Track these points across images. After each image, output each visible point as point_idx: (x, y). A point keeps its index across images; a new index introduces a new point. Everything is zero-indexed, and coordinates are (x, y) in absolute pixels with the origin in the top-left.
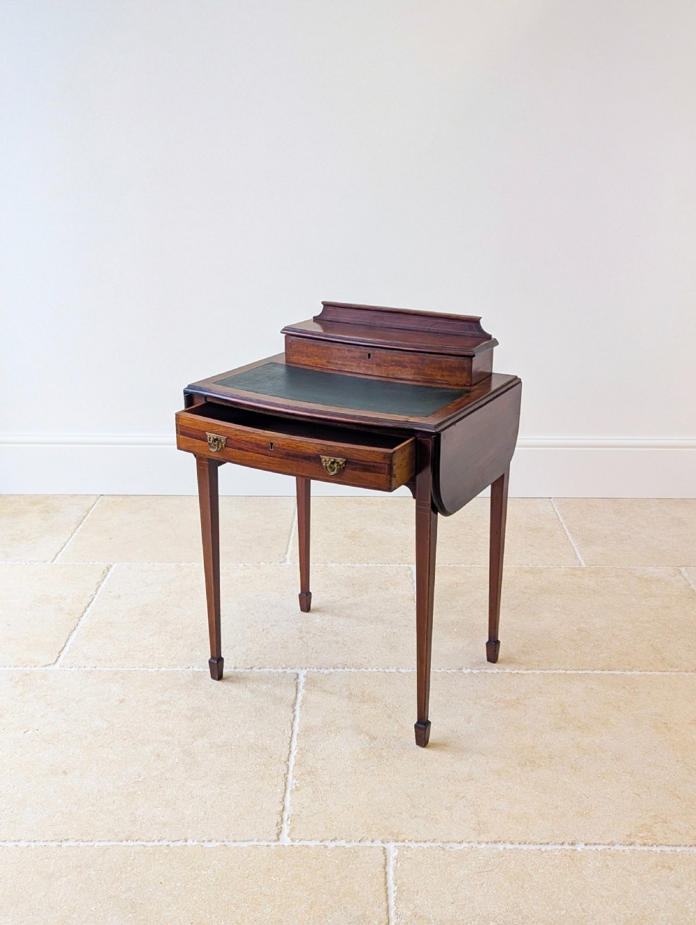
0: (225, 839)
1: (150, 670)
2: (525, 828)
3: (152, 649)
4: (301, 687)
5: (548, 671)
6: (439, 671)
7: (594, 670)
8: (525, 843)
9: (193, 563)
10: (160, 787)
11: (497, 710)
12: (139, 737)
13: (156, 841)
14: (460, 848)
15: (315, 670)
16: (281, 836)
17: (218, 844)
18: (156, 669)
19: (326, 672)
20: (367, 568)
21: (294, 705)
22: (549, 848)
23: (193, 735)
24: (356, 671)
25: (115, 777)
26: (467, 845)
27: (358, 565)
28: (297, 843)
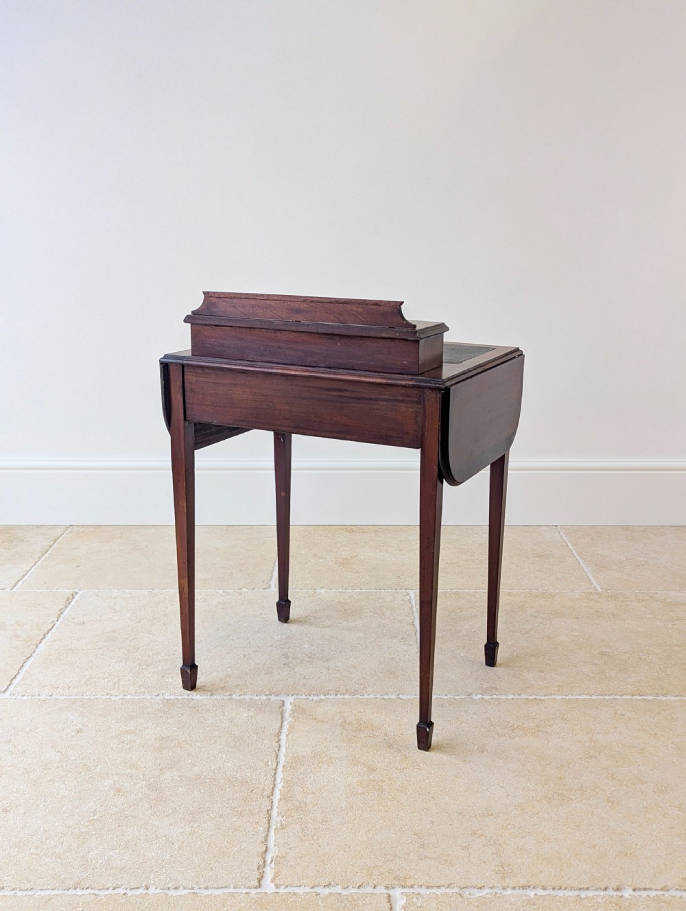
0: (194, 886)
1: (113, 698)
2: (558, 870)
3: (118, 676)
4: (287, 714)
5: (570, 697)
6: (446, 697)
7: (622, 695)
8: (560, 888)
9: (167, 590)
10: (119, 826)
11: (514, 738)
12: (98, 770)
13: (111, 889)
14: (481, 894)
15: (304, 697)
16: (262, 882)
17: (186, 891)
18: (121, 697)
19: (316, 698)
20: (360, 593)
21: (279, 733)
22: (590, 894)
23: (160, 767)
24: (351, 697)
25: (65, 815)
26: (489, 891)
27: (351, 591)
28: (282, 890)
